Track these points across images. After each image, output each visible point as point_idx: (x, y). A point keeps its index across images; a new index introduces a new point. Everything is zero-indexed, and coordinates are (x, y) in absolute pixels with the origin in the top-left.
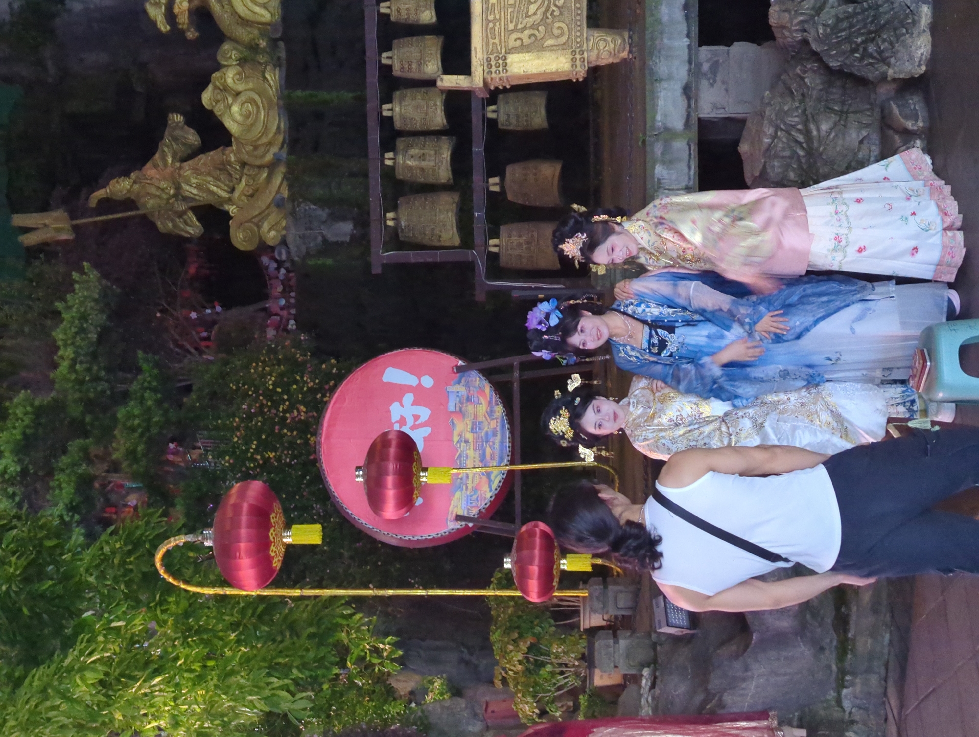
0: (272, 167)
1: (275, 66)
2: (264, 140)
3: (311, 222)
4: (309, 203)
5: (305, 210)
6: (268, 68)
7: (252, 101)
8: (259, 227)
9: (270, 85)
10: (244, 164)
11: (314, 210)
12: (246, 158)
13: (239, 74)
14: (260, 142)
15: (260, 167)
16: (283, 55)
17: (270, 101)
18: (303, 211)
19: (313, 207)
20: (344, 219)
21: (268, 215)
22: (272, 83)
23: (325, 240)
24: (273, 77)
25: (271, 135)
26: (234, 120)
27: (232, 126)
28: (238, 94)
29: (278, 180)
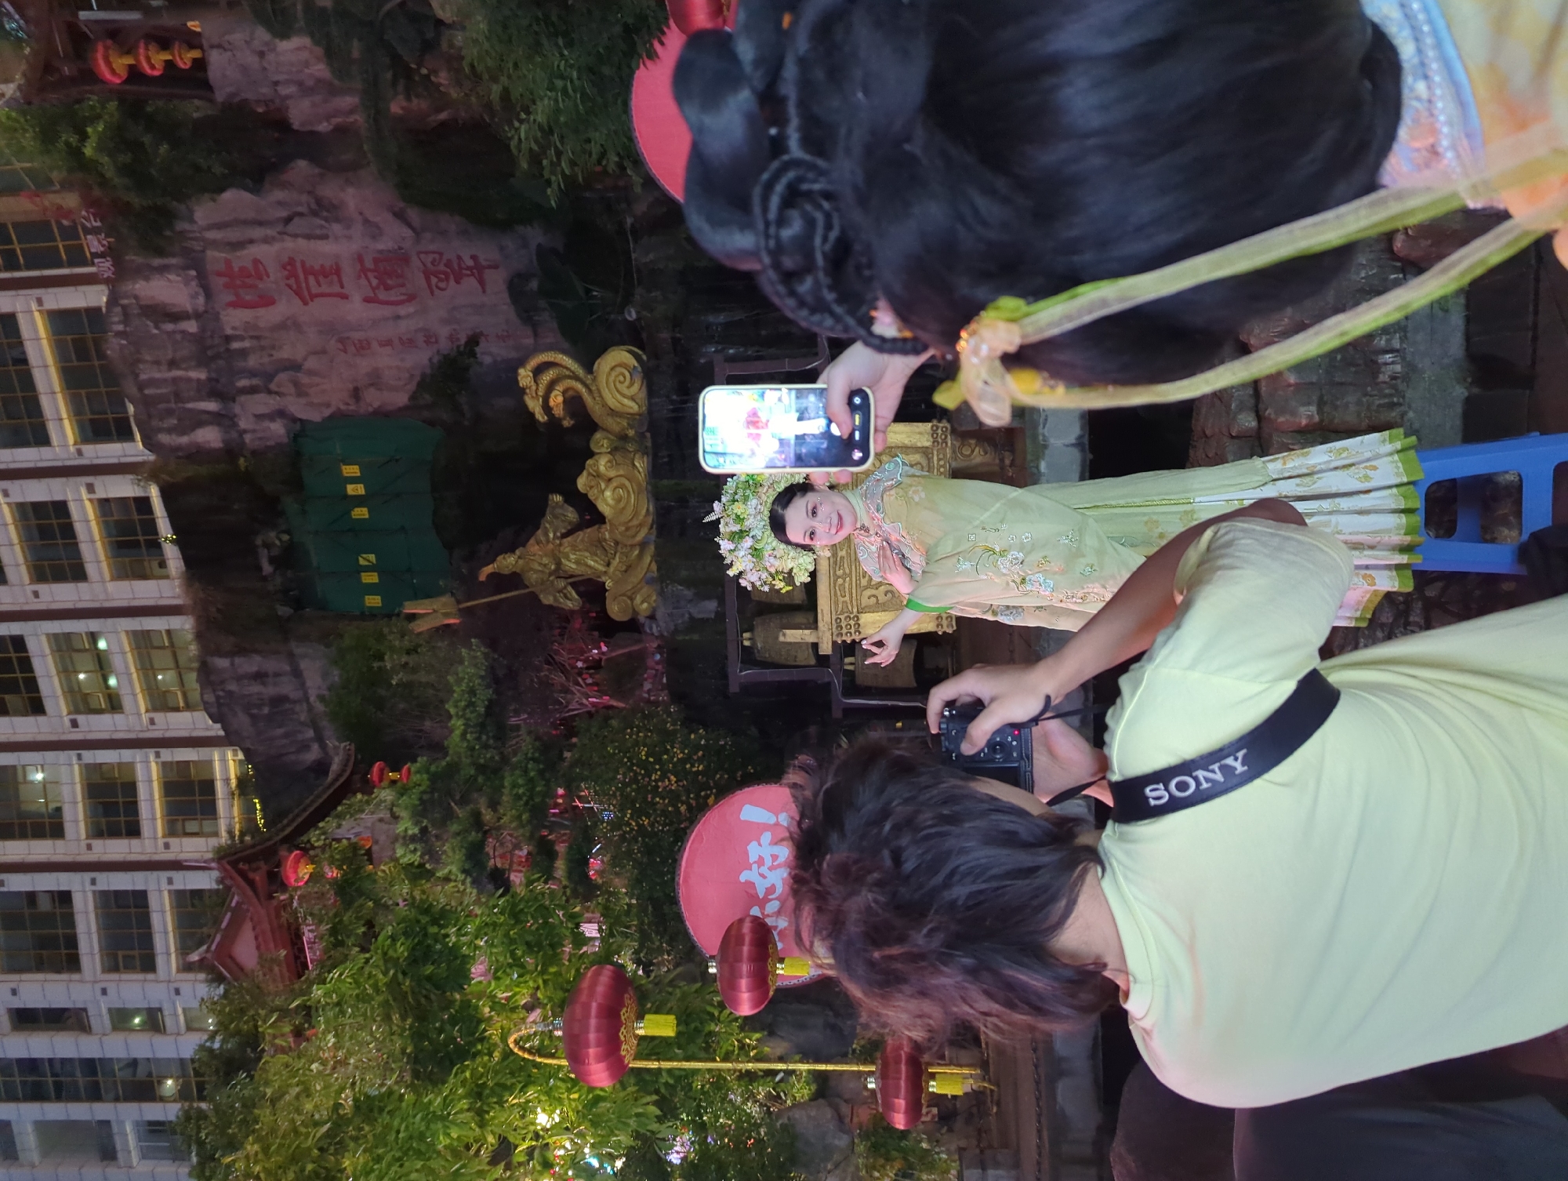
0: (643, 545)
1: (643, 454)
2: (635, 522)
3: (678, 601)
4: (676, 584)
5: (673, 591)
6: (637, 456)
7: (622, 486)
8: (632, 599)
9: (638, 470)
10: (617, 543)
11: (681, 590)
12: (619, 537)
13: (609, 461)
14: (630, 524)
15: (632, 546)
16: (649, 444)
17: (639, 485)
18: (670, 591)
19: (680, 587)
20: (709, 597)
21: (641, 589)
23: (691, 617)
24: (641, 464)
25: (641, 518)
26: (607, 505)
27: (604, 509)
28: (610, 480)
29: (647, 559)
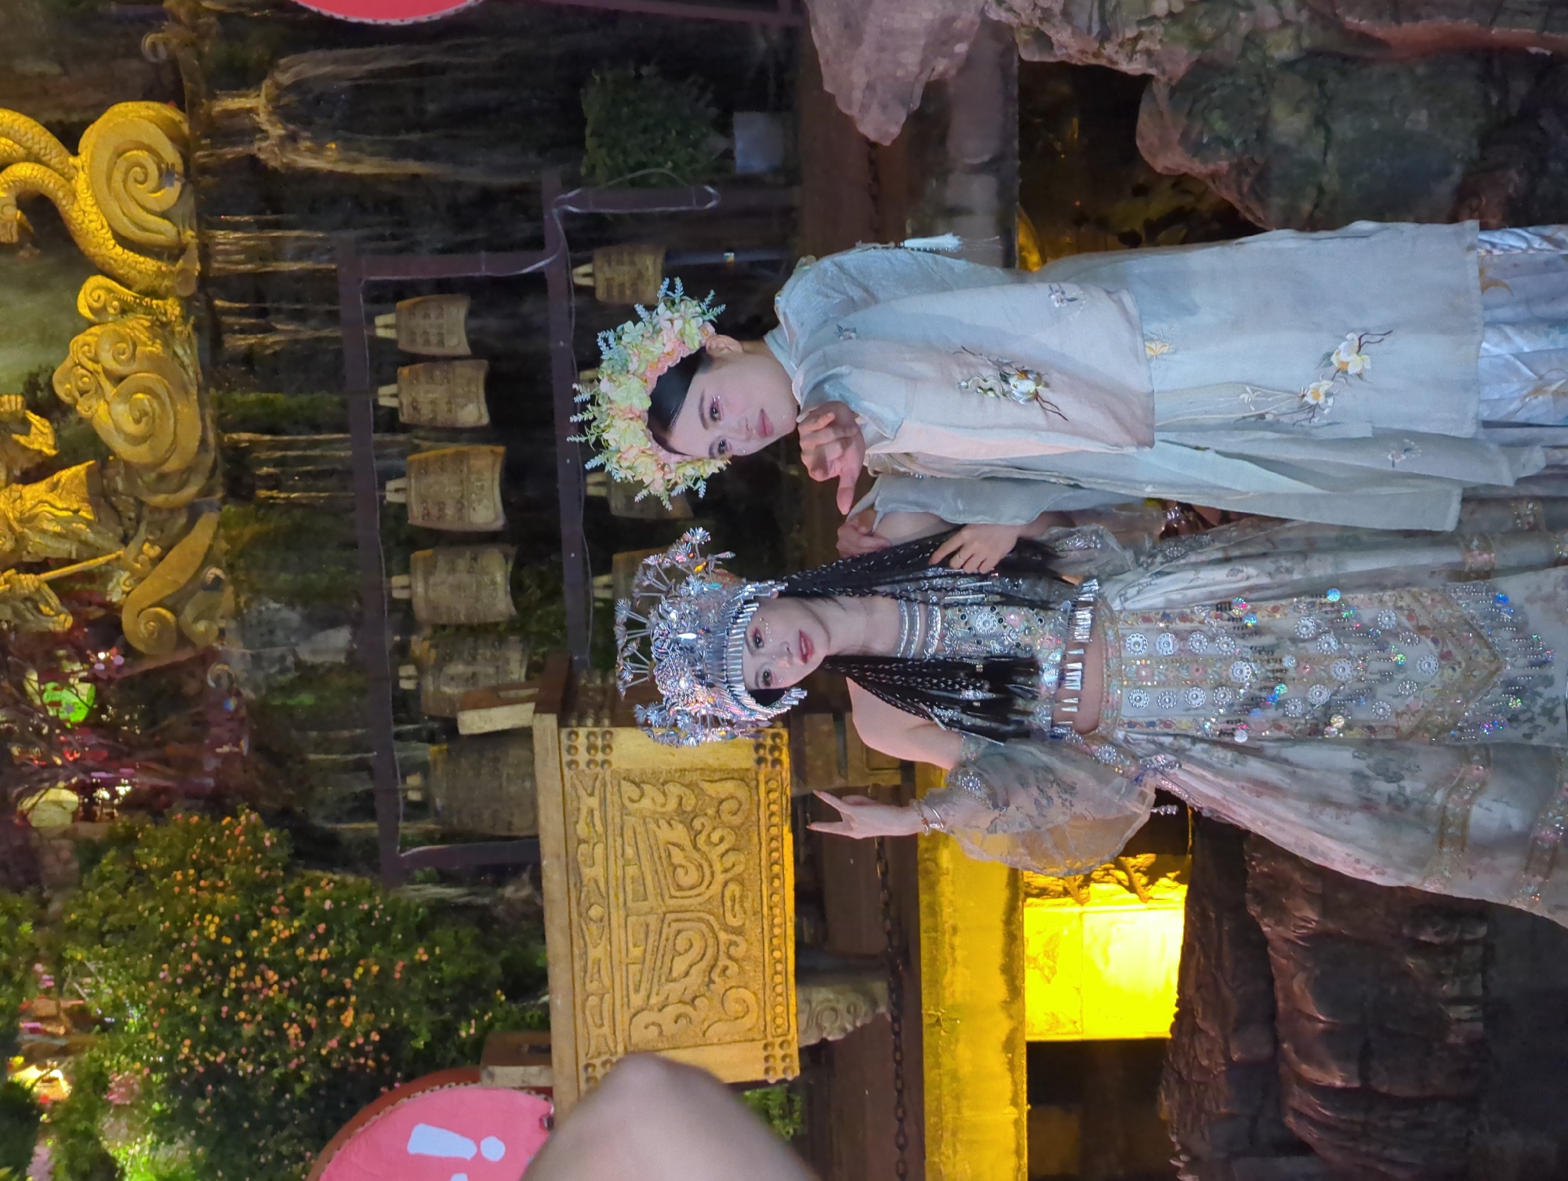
3: (271, 632)
4: (265, 599)
5: (260, 612)
9: (182, 365)
11: (279, 610)
18: (255, 613)
19: (273, 605)
20: (333, 623)
22: (187, 361)
23: (299, 664)
25: (190, 455)
